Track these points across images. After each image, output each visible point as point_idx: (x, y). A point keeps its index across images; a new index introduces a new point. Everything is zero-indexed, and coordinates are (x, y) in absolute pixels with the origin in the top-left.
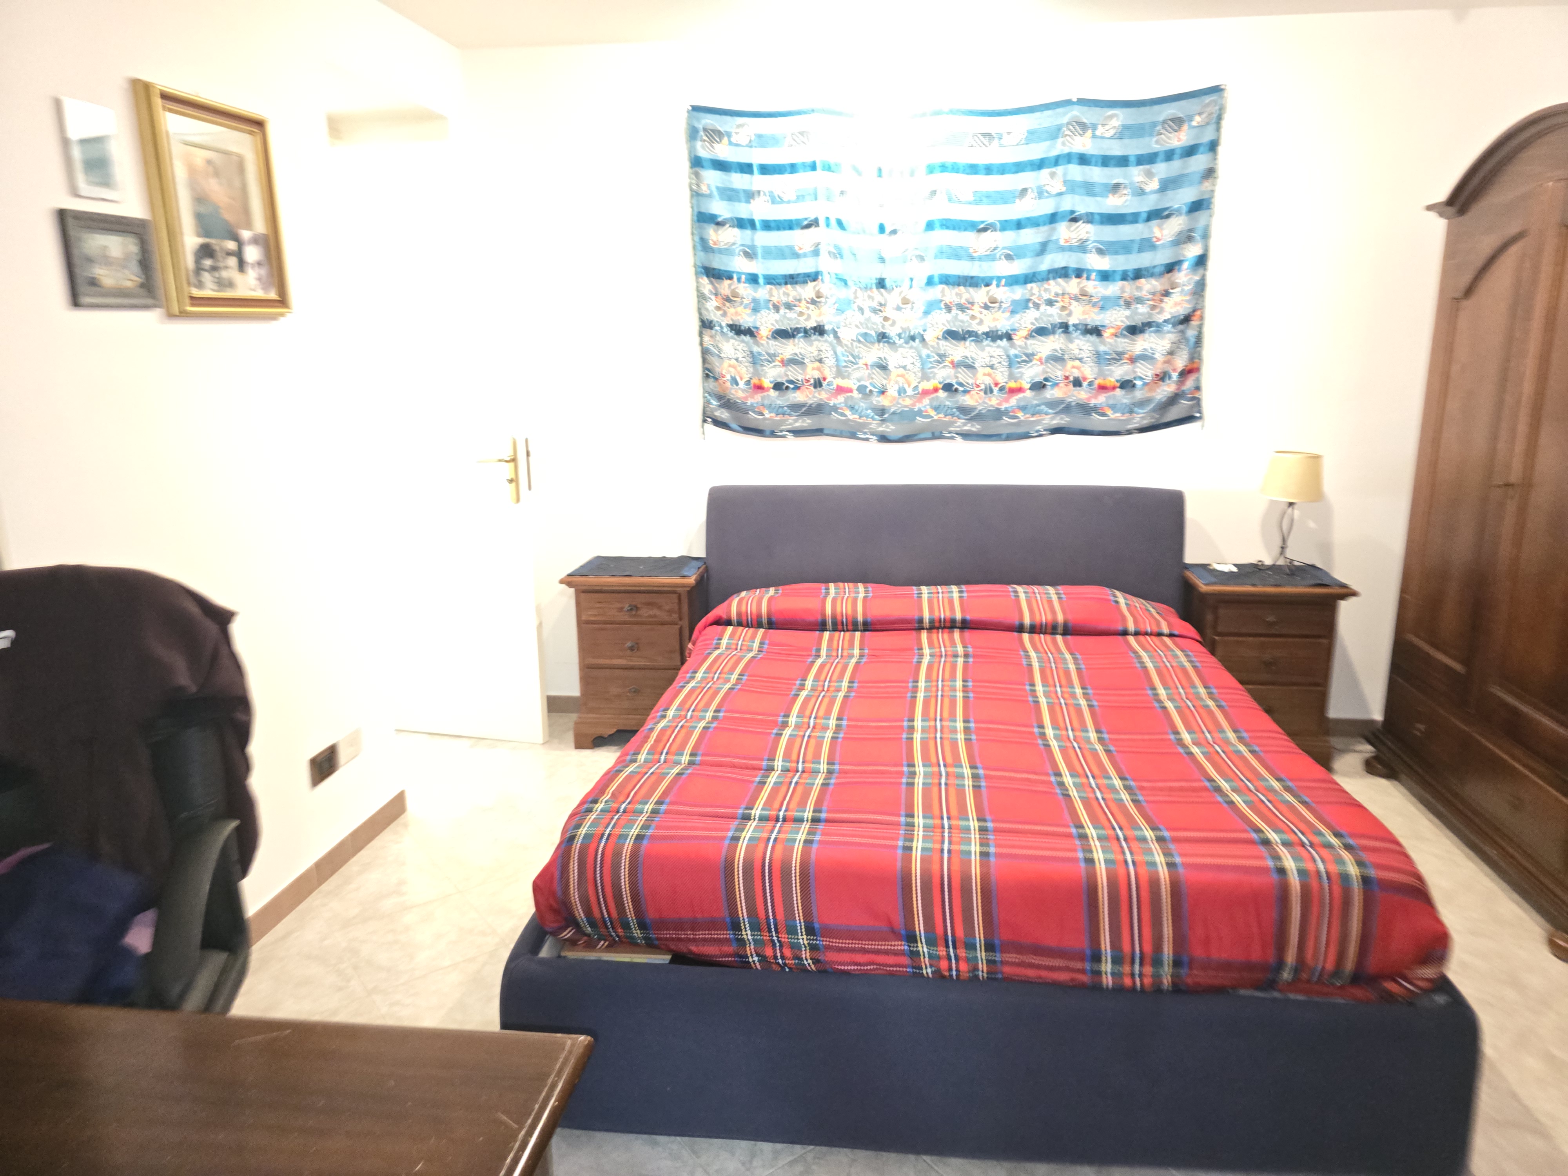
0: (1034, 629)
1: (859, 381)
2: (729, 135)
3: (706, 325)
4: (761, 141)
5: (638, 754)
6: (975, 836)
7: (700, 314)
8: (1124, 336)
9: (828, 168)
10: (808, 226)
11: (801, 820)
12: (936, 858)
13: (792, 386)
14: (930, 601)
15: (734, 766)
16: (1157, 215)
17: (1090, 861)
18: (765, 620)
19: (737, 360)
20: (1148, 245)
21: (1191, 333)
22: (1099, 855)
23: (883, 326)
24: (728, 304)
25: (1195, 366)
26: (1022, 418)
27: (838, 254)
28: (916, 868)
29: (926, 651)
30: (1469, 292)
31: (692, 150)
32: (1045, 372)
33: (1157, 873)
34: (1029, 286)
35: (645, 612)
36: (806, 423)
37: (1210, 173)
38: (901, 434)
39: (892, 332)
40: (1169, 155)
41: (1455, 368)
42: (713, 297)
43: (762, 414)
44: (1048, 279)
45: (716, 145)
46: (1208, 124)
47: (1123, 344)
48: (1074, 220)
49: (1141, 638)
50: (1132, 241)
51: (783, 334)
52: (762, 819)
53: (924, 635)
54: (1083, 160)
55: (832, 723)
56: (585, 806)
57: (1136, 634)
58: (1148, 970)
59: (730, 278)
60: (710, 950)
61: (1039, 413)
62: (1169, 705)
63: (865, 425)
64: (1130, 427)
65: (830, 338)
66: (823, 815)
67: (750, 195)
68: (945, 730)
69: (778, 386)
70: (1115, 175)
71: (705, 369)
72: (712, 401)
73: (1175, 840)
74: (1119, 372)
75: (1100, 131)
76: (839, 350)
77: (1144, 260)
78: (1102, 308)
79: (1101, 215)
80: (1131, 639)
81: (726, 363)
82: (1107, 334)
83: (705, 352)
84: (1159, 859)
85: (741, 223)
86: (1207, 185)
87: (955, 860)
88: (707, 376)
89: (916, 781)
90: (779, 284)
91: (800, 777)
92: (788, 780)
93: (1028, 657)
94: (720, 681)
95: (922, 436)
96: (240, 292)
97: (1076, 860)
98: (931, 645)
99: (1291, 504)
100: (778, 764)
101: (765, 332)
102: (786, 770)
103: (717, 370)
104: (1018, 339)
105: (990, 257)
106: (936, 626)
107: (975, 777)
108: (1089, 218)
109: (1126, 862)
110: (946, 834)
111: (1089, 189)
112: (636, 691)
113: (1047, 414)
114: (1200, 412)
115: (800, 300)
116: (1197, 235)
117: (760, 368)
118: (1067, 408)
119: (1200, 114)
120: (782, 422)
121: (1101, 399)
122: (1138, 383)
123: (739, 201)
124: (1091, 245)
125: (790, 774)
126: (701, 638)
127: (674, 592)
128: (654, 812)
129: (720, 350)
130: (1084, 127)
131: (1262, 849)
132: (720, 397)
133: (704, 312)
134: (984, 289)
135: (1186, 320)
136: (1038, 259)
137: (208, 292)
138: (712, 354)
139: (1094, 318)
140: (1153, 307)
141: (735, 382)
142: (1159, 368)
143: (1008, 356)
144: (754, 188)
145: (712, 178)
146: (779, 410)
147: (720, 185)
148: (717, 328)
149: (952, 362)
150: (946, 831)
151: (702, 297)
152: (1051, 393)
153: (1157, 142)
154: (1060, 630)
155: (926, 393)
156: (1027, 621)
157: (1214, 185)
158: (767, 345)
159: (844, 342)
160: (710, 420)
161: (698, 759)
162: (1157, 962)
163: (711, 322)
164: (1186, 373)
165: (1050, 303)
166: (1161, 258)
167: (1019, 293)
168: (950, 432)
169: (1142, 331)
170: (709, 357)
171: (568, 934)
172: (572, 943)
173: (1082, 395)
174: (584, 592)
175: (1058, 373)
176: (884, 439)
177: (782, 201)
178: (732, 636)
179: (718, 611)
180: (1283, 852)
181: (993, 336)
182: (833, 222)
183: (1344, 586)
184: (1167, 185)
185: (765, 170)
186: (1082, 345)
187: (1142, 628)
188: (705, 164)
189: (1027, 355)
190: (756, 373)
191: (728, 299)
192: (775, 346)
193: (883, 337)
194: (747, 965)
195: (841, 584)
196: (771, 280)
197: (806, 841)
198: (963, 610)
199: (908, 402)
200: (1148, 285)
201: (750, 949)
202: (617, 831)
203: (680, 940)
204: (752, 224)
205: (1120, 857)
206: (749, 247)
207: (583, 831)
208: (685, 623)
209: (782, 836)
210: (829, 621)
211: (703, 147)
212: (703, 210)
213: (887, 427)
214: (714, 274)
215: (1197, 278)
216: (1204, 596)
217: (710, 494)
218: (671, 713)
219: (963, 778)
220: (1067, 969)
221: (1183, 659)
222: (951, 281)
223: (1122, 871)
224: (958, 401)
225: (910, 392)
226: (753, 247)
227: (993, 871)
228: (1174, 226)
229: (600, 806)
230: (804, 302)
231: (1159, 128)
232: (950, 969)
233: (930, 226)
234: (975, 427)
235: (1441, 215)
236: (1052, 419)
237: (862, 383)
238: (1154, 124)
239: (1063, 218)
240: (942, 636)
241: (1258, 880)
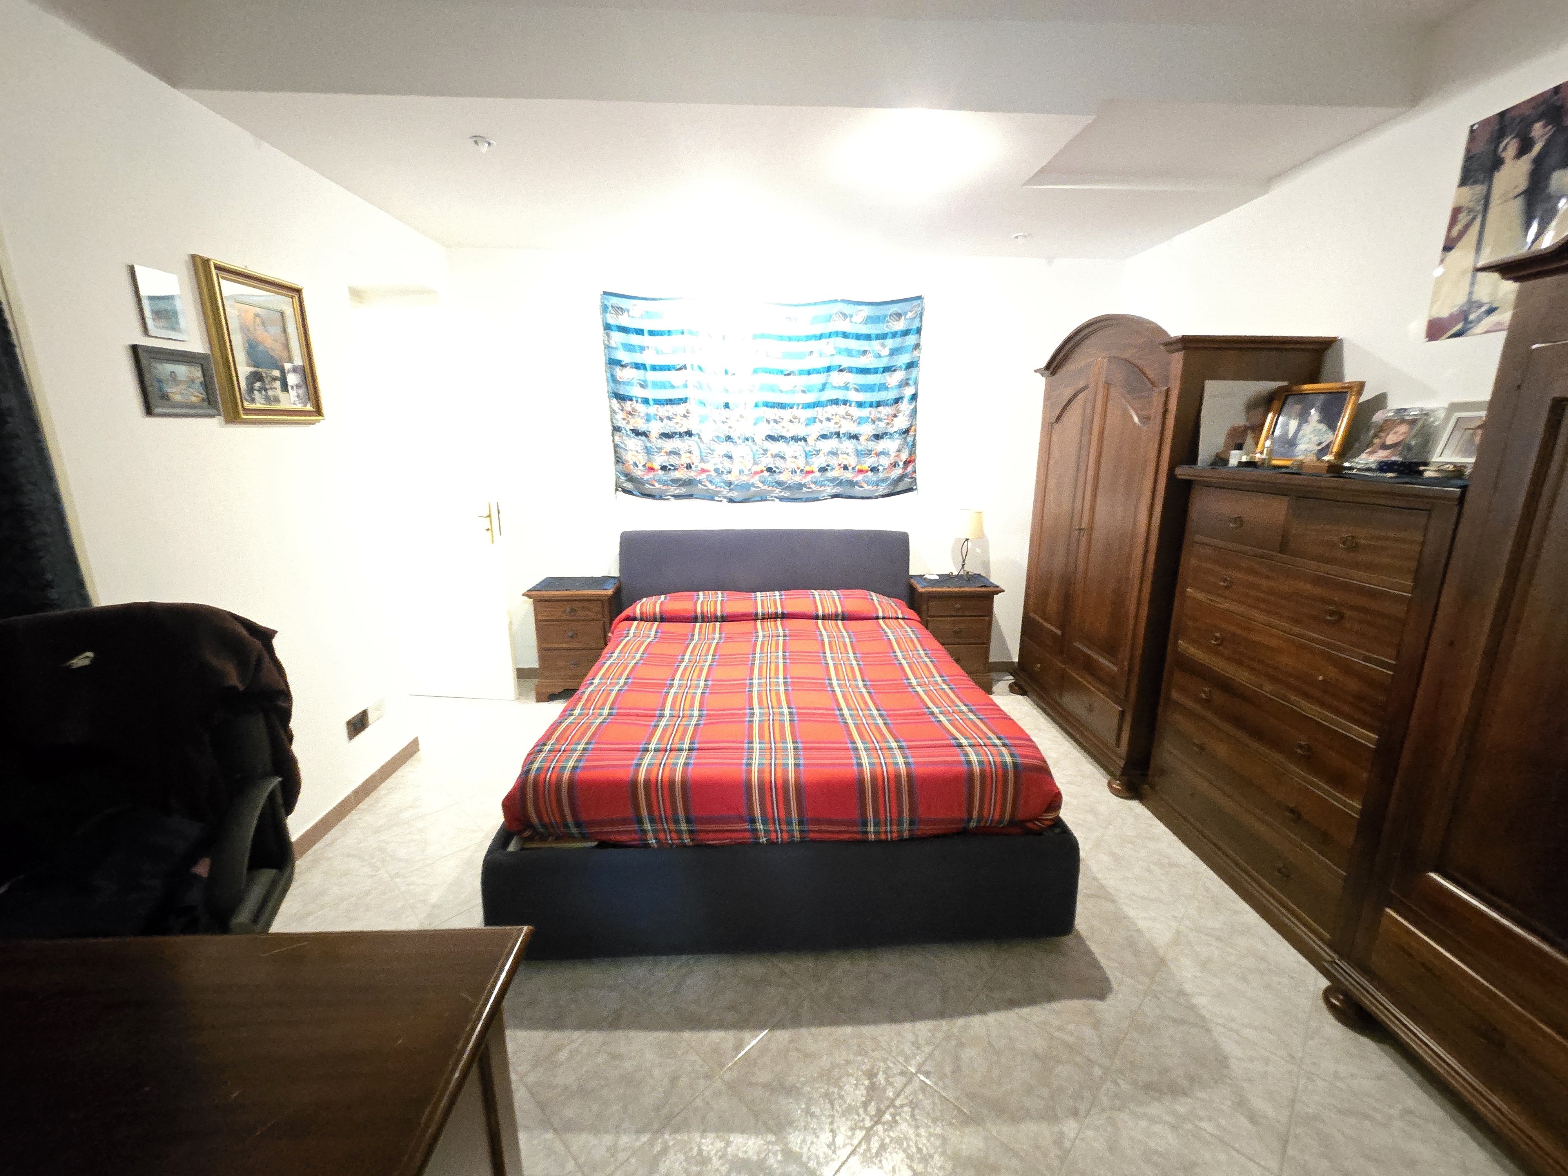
0: (825, 618)
1: (715, 465)
2: (628, 311)
3: (616, 429)
4: (648, 314)
5: (574, 710)
6: (791, 753)
7: (612, 422)
8: (872, 441)
9: (691, 333)
10: (680, 369)
11: (681, 750)
12: (767, 769)
13: (672, 468)
14: (762, 601)
15: (637, 715)
16: (888, 369)
17: (860, 765)
18: (658, 616)
19: (637, 452)
20: (884, 387)
21: (910, 439)
22: (865, 761)
23: (729, 432)
24: (630, 416)
25: (912, 458)
26: (815, 489)
27: (700, 387)
28: (755, 777)
29: (760, 634)
30: (1058, 419)
31: (604, 319)
32: (826, 461)
33: (899, 768)
34: (816, 409)
35: (581, 613)
36: (682, 490)
37: (917, 346)
38: (741, 499)
39: (734, 436)
40: (894, 335)
41: (1052, 462)
42: (620, 412)
43: (653, 485)
44: (827, 406)
45: (620, 317)
46: (915, 317)
47: (871, 445)
48: (841, 371)
49: (887, 620)
50: (875, 384)
51: (666, 436)
52: (656, 750)
53: (759, 623)
54: (845, 335)
55: (702, 683)
56: (538, 748)
57: (884, 618)
58: (895, 828)
59: (631, 400)
60: (625, 838)
61: (825, 485)
62: (903, 661)
63: (719, 492)
64: (877, 494)
65: (695, 438)
66: (696, 746)
67: (642, 349)
68: (772, 684)
69: (663, 468)
70: (863, 345)
71: (616, 457)
72: (621, 477)
73: (909, 748)
74: (870, 461)
75: (854, 319)
76: (701, 445)
77: (882, 396)
78: (859, 423)
79: (857, 368)
80: (881, 621)
81: (630, 453)
82: (862, 439)
83: (616, 446)
84: (900, 760)
85: (637, 366)
86: (916, 353)
87: (779, 770)
88: (618, 461)
89: (754, 719)
90: (663, 405)
91: (681, 721)
92: (673, 723)
93: (822, 635)
94: (629, 658)
95: (753, 499)
96: (284, 405)
97: (851, 765)
98: (763, 629)
99: (967, 540)
100: (667, 712)
101: (654, 434)
102: (672, 716)
103: (624, 458)
104: (810, 441)
105: (793, 391)
106: (767, 617)
107: (791, 714)
108: (850, 370)
109: (881, 764)
110: (773, 754)
111: (849, 353)
112: (576, 664)
113: (829, 486)
114: (916, 485)
115: (676, 415)
116: (911, 382)
117: (651, 457)
118: (841, 483)
119: (911, 312)
120: (667, 490)
121: (860, 477)
122: (881, 468)
123: (636, 352)
124: (851, 386)
125: (675, 719)
126: (617, 630)
127: (600, 600)
128: (585, 750)
129: (626, 445)
130: (845, 316)
131: (958, 749)
132: (626, 475)
133: (614, 421)
134: (789, 410)
135: (907, 431)
136: (821, 393)
137: (259, 405)
138: (621, 448)
139: (854, 429)
140: (888, 424)
141: (636, 465)
142: (892, 460)
143: (805, 451)
144: (645, 345)
145: (617, 338)
146: (664, 483)
147: (624, 342)
148: (624, 431)
149: (772, 455)
150: (773, 751)
151: (613, 412)
152: (830, 474)
153: (887, 327)
154: (840, 617)
155: (756, 473)
156: (820, 613)
157: (920, 353)
158: (655, 442)
159: (705, 441)
160: (620, 489)
161: (615, 711)
162: (900, 823)
163: (619, 427)
164: (907, 463)
165: (828, 420)
166: (891, 395)
167: (810, 413)
168: (772, 497)
169: (882, 437)
170: (618, 449)
171: (527, 833)
172: (530, 839)
173: (849, 475)
174: (540, 601)
175: (834, 461)
176: (731, 501)
177: (663, 353)
178: (637, 628)
179: (627, 612)
180: (969, 750)
181: (796, 439)
182: (696, 368)
183: (997, 587)
184: (894, 352)
185: (651, 333)
186: (849, 445)
187: (886, 615)
188: (613, 328)
189: (816, 451)
190: (649, 460)
191: (630, 413)
192: (661, 443)
193: (729, 438)
194: (647, 846)
195: (707, 592)
196: (658, 402)
197: (684, 764)
198: (782, 607)
199: (745, 478)
200: (885, 411)
201: (650, 835)
202: (559, 765)
203: (604, 833)
204: (644, 367)
205: (877, 761)
206: (643, 381)
207: (536, 766)
208: (607, 620)
209: (669, 761)
210: (699, 615)
211: (611, 317)
212: (612, 357)
213: (733, 493)
214: (621, 398)
215: (912, 406)
216: (921, 594)
217: (621, 537)
218: (596, 681)
219: (784, 715)
220: (847, 832)
221: (910, 633)
222: (770, 405)
223: (879, 769)
224: (775, 478)
225: (746, 472)
226: (645, 381)
227: (802, 776)
228: (899, 376)
229: (547, 748)
230: (678, 416)
231: (888, 318)
232: (777, 838)
233: (755, 371)
234: (787, 494)
235: (1042, 375)
236: (832, 489)
237: (716, 467)
238: (885, 316)
239: (834, 369)
240: (770, 624)
241: (956, 769)
